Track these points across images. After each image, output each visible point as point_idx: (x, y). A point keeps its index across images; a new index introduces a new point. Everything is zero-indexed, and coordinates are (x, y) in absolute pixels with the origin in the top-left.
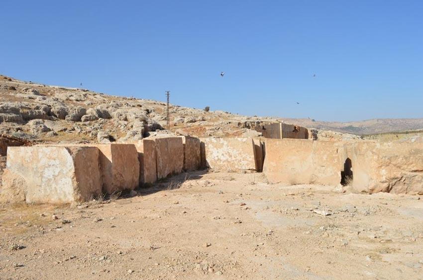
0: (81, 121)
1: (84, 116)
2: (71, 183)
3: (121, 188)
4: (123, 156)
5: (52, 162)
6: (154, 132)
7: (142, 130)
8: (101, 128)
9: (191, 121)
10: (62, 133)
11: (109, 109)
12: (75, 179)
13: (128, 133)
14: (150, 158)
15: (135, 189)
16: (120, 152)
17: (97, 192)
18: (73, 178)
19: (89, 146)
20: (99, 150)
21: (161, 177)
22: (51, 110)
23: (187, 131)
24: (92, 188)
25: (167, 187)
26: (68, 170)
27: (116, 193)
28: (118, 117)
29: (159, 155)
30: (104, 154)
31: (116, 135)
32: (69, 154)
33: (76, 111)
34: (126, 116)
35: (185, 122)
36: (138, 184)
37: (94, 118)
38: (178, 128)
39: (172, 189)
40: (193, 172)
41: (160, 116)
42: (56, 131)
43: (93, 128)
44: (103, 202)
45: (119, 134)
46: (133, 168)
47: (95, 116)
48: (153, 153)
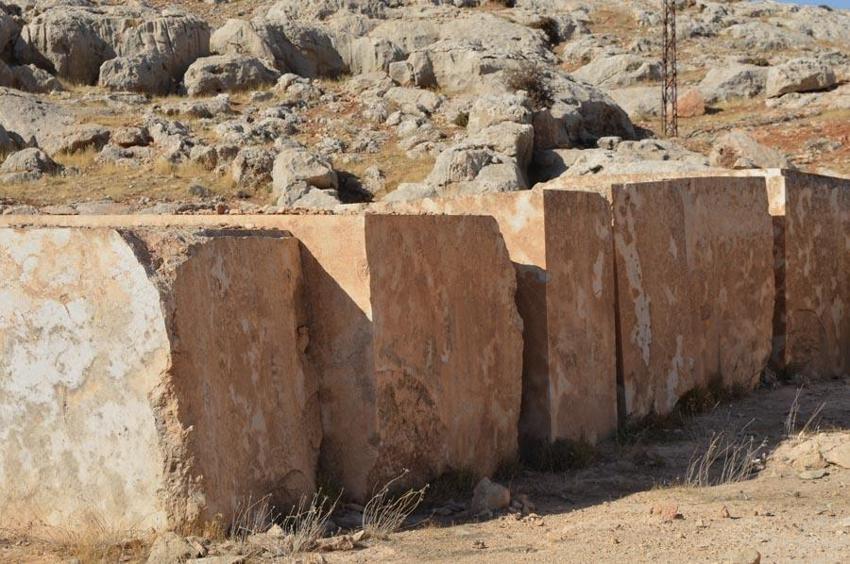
0: (180, 91)
1: (199, 65)
2: (151, 428)
3: (418, 462)
4: (430, 281)
5: (50, 313)
6: (587, 152)
7: (521, 141)
8: (293, 131)
9: (809, 87)
10: (81, 160)
11: (334, 25)
12: (173, 406)
13: (441, 159)
14: (581, 296)
15: (501, 475)
16: (416, 256)
17: (291, 485)
18: (163, 404)
19: (249, 226)
20: (301, 246)
21: (643, 411)
22: (24, 35)
23: (786, 143)
24: (262, 458)
25: (683, 469)
26: (133, 358)
27: (396, 493)
28: (385, 67)
29: (635, 283)
30: (328, 268)
31: (373, 170)
32: (141, 269)
33: (157, 34)
34: (430, 64)
35: (772, 88)
36: (511, 445)
37: (253, 71)
38: (728, 128)
39: (715, 478)
40: (831, 386)
41: (622, 60)
42: (51, 148)
43: (248, 129)
44: (323, 542)
45: (388, 166)
46: (488, 350)
47: (254, 62)
48: (598, 267)
